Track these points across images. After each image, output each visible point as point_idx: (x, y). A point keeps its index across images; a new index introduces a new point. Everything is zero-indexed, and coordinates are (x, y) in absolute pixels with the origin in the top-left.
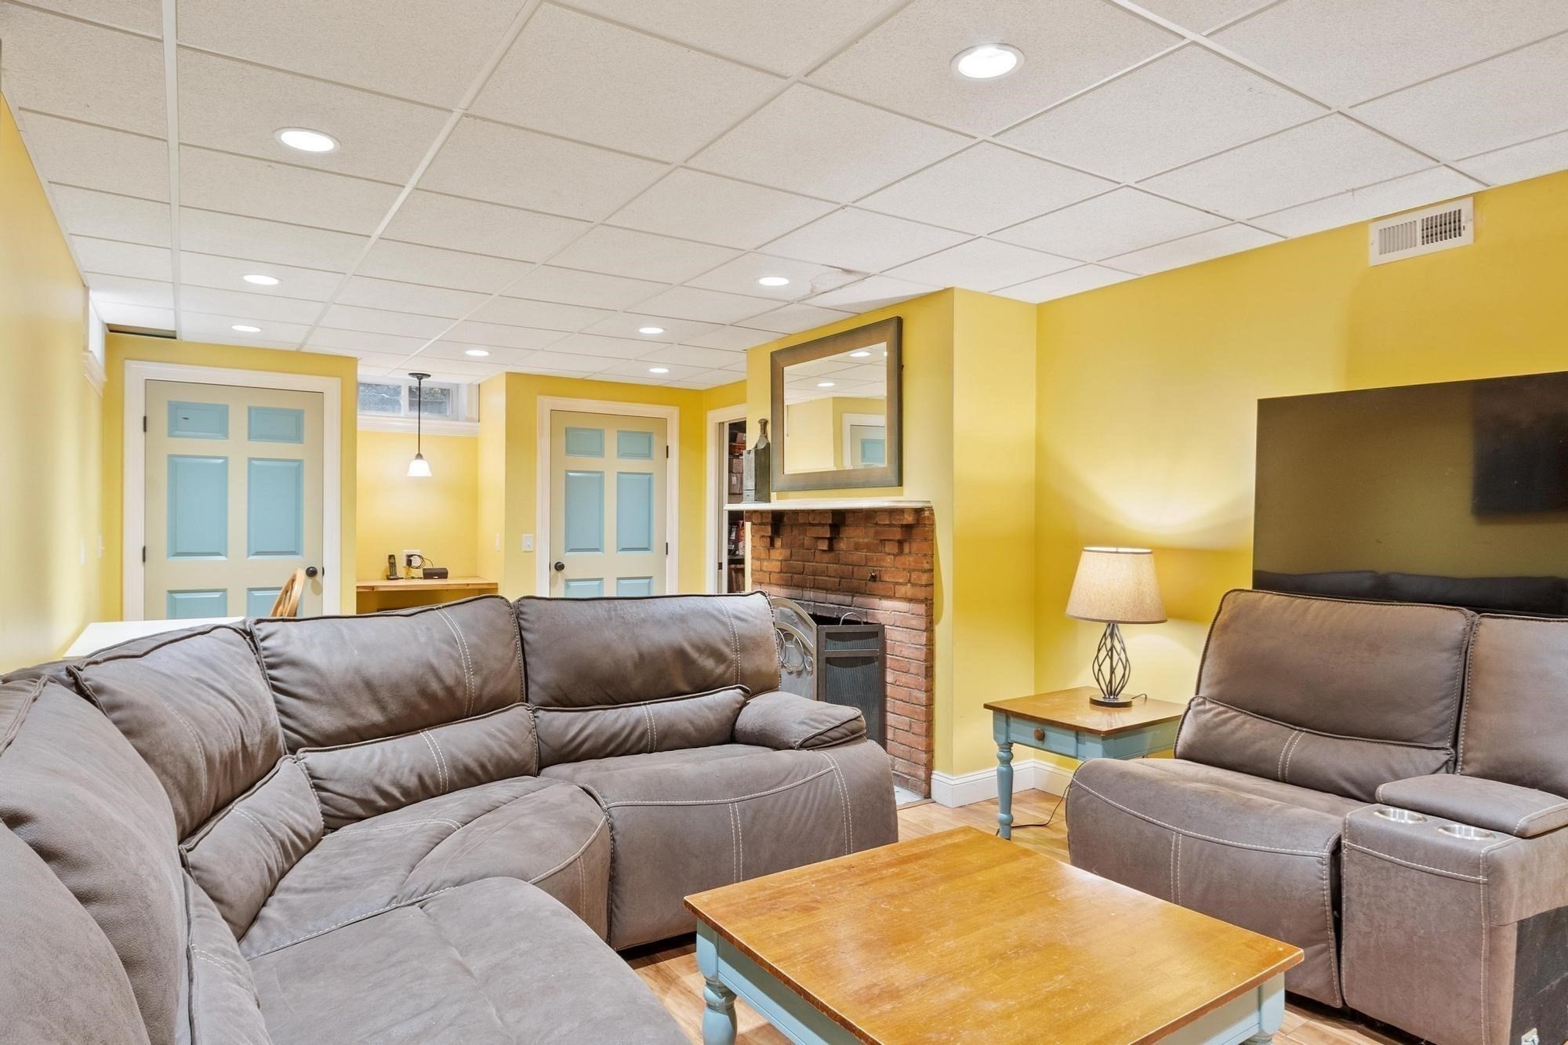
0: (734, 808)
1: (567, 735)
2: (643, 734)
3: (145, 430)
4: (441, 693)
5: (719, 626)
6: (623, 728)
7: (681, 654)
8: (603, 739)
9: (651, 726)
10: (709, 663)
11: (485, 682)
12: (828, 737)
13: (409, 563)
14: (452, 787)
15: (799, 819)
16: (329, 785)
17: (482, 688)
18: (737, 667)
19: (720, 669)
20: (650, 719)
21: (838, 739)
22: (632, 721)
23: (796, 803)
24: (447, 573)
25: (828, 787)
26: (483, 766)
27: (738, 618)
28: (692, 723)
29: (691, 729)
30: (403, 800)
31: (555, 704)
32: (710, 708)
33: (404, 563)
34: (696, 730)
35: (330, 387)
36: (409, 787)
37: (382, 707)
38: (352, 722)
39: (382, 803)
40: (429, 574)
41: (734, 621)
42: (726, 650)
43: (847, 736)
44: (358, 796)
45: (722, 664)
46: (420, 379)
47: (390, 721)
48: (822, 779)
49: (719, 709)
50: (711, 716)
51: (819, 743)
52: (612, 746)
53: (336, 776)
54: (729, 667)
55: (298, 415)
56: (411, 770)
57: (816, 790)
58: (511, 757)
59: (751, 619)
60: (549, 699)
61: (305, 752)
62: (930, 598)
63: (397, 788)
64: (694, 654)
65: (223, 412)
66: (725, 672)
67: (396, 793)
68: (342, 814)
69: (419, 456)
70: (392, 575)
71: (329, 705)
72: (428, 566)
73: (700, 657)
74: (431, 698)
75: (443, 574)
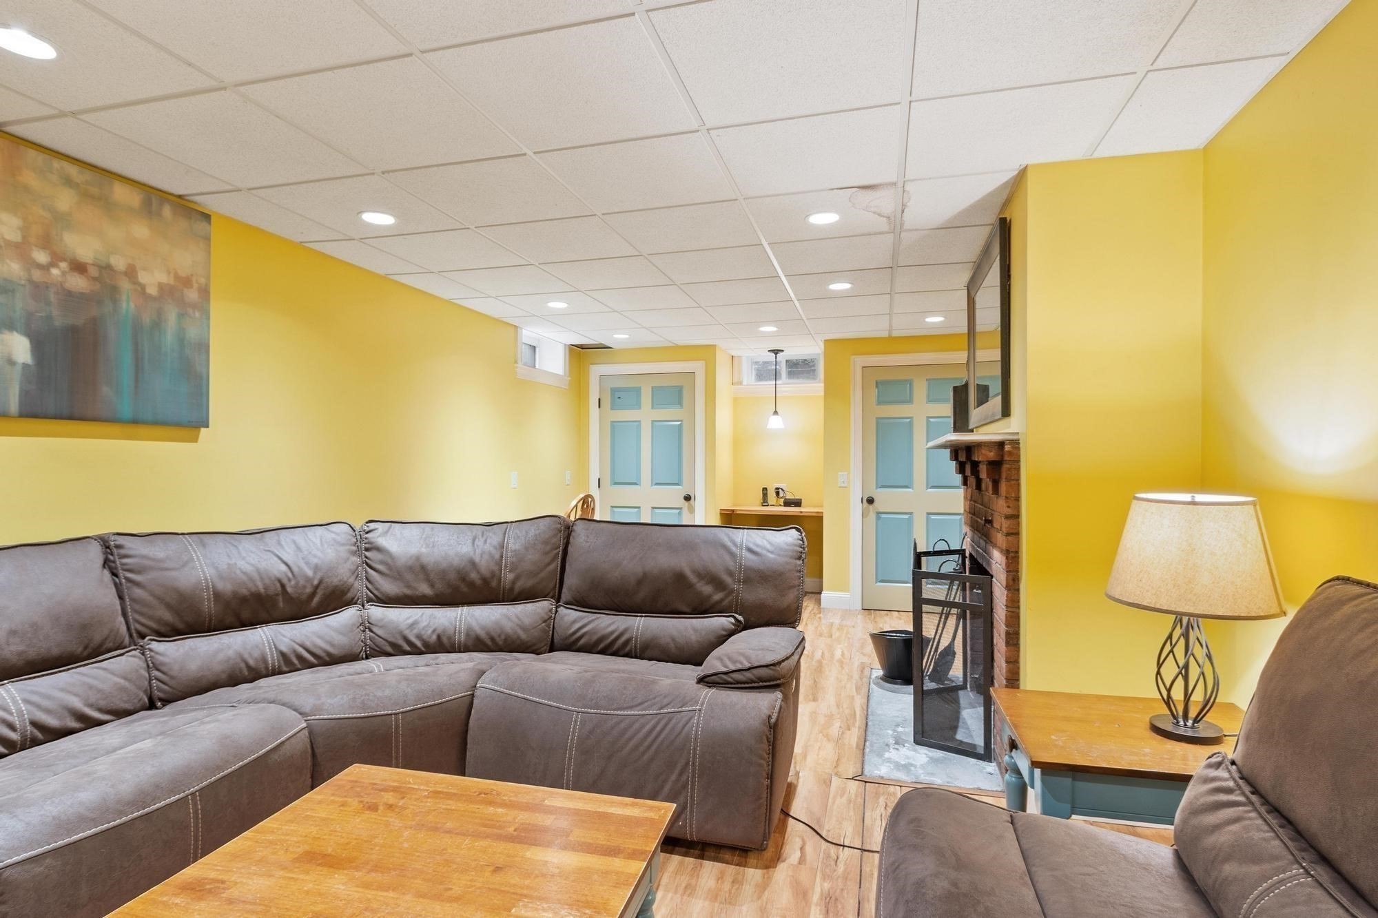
0: (577, 717)
1: (570, 629)
2: (628, 641)
3: (599, 407)
4: (479, 582)
5: (727, 558)
6: (612, 633)
7: (680, 578)
8: (595, 638)
9: (637, 636)
10: (707, 589)
11: (517, 578)
12: (732, 678)
13: (778, 494)
14: (466, 649)
15: (637, 747)
16: (375, 629)
17: (514, 582)
18: (737, 596)
19: (717, 597)
20: (638, 630)
21: (741, 683)
22: (622, 628)
23: (638, 731)
24: (801, 503)
25: (681, 725)
26: (492, 639)
27: (750, 550)
28: (673, 640)
29: (672, 645)
30: (423, 649)
31: (576, 603)
32: (695, 630)
33: (774, 495)
34: (676, 647)
35: (697, 367)
36: (429, 642)
37: (432, 586)
38: (408, 592)
39: (408, 648)
40: (788, 503)
41: (745, 553)
42: (728, 580)
43: (755, 682)
44: (390, 640)
45: (720, 592)
46: (776, 354)
47: (437, 595)
48: (679, 716)
49: (703, 633)
50: (694, 638)
51: (721, 681)
52: (601, 646)
53: (380, 624)
54: (726, 596)
55: (679, 390)
56: (434, 631)
57: (666, 725)
58: (519, 637)
59: (764, 552)
60: (572, 600)
61: (371, 605)
62: (1013, 550)
63: (420, 640)
64: (692, 578)
65: (637, 391)
66: (722, 600)
67: (419, 644)
68: (378, 649)
69: (776, 413)
70: (765, 502)
71: (395, 579)
72: (789, 496)
73: (698, 582)
74: (471, 584)
75: (798, 503)
